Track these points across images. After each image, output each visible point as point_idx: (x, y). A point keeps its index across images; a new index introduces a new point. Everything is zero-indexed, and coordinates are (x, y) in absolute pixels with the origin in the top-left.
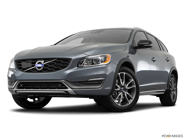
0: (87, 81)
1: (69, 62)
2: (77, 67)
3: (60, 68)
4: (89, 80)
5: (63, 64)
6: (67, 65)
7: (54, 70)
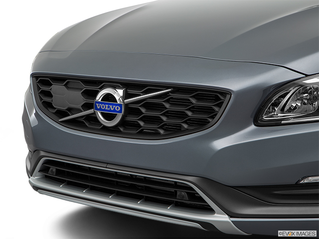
0: (298, 186)
1: (220, 105)
2: (253, 127)
3: (185, 126)
4: (306, 181)
5: (192, 110)
6: (213, 117)
7: (162, 132)
